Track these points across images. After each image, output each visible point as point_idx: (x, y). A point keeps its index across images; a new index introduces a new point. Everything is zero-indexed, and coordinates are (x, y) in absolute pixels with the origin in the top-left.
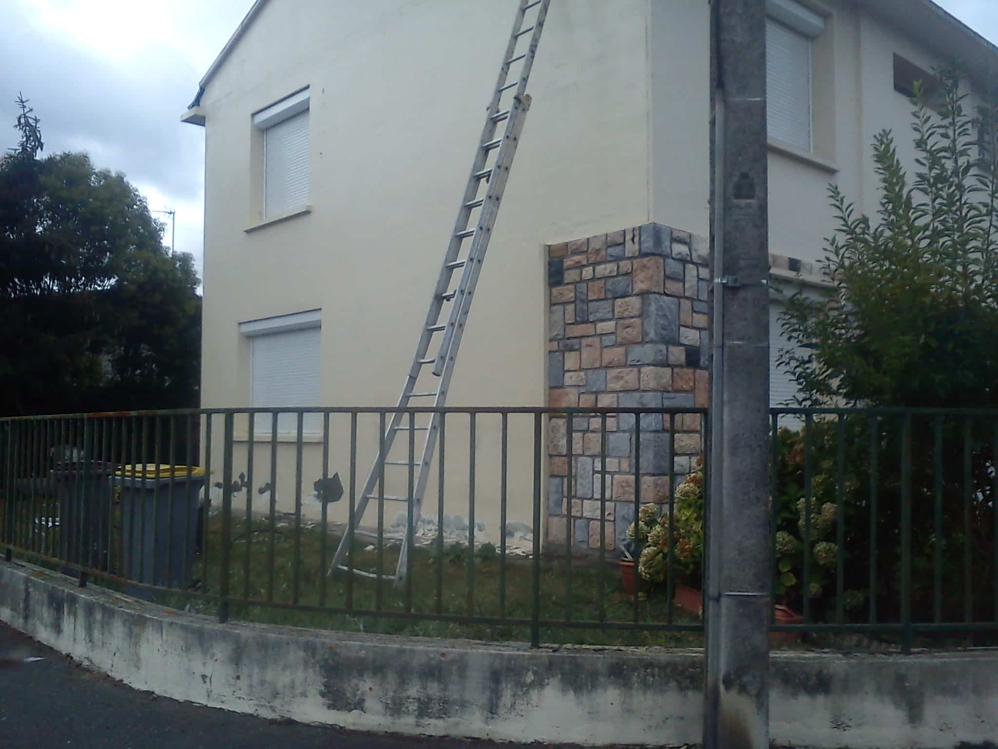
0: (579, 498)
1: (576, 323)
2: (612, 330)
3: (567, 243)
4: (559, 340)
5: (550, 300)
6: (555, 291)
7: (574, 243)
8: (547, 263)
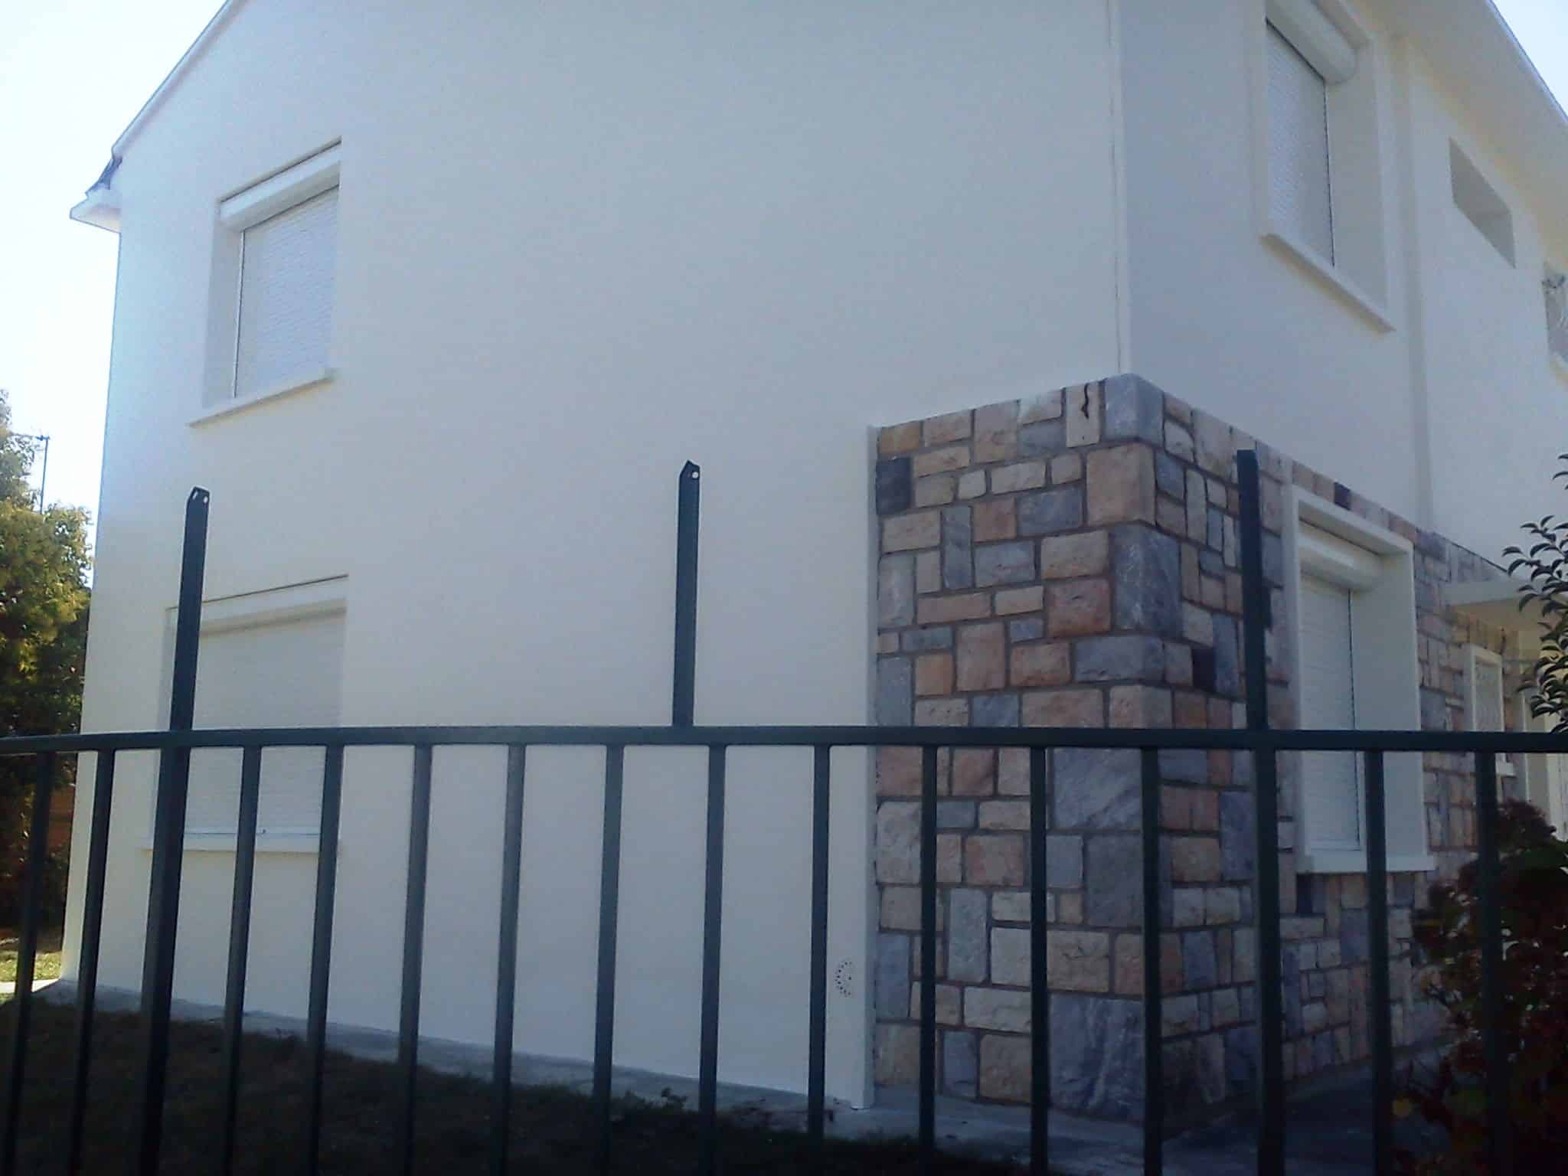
0: (952, 983)
1: (944, 592)
2: (1037, 605)
3: (922, 423)
4: (901, 632)
5: (880, 543)
6: (892, 524)
7: (939, 421)
8: (874, 467)
